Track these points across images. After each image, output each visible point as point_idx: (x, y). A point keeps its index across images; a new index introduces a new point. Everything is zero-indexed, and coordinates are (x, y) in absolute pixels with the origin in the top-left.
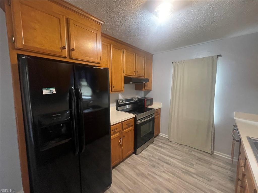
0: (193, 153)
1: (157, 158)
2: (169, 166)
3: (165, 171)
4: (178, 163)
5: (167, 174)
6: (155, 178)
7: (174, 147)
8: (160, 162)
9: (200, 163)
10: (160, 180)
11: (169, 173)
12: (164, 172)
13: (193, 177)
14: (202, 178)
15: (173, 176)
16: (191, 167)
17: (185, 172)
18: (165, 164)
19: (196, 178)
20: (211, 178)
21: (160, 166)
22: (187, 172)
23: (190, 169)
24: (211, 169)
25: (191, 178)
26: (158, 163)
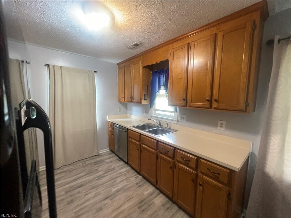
2: (84, 187)
3: (86, 193)
4: (87, 179)
5: (90, 193)
6: (86, 206)
8: (72, 193)
9: (99, 165)
10: (92, 201)
11: (90, 191)
12: (86, 195)
14: (109, 172)
15: (95, 189)
16: (98, 172)
17: (98, 179)
18: (78, 190)
19: (108, 175)
20: (113, 168)
21: (76, 195)
22: (100, 177)
23: (100, 173)
24: (108, 163)
25: (106, 178)
26: (71, 196)
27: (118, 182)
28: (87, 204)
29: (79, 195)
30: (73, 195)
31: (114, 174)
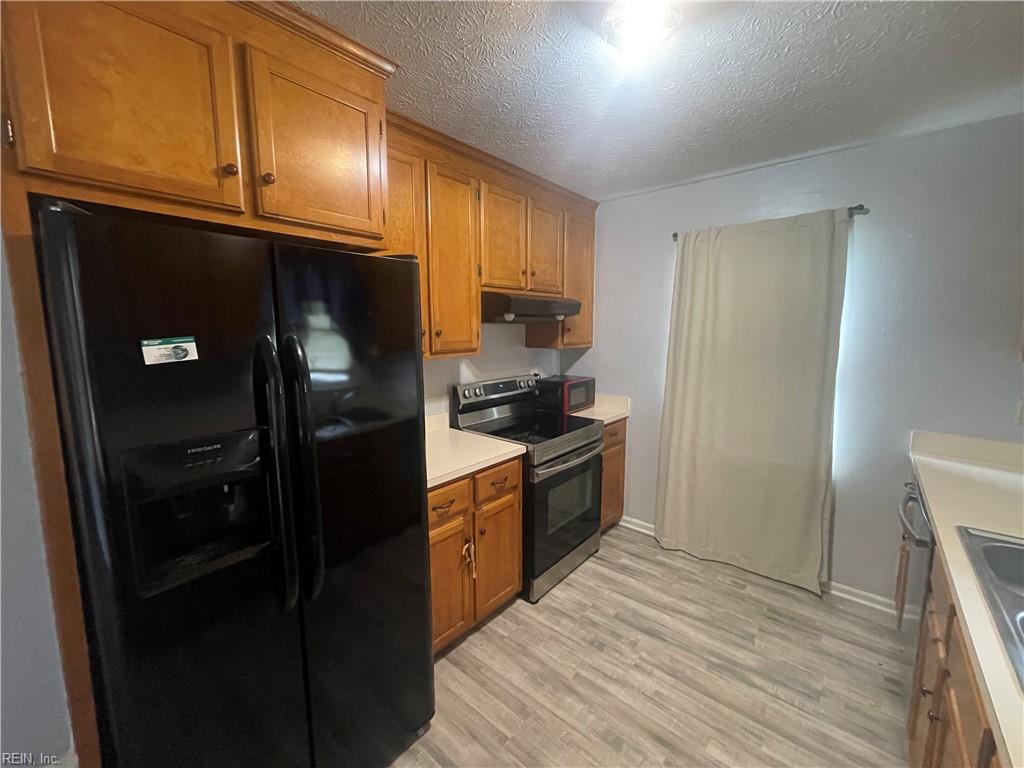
0: (749, 590)
1: (612, 612)
2: (659, 644)
3: (643, 664)
4: (692, 633)
5: (650, 674)
6: (604, 691)
7: (679, 569)
8: (622, 629)
9: (779, 630)
10: (622, 694)
11: (656, 671)
12: (637, 666)
13: (752, 685)
14: (786, 686)
15: (672, 680)
16: (743, 647)
17: (720, 666)
18: (640, 636)
19: (762, 689)
20: (819, 687)
21: (623, 643)
22: (729, 667)
23: (740, 655)
24: (819, 651)
25: (744, 688)
26: (614, 634)
27: (765, 749)
28: (613, 688)
29: (625, 649)
30: (619, 637)
31: (791, 712)
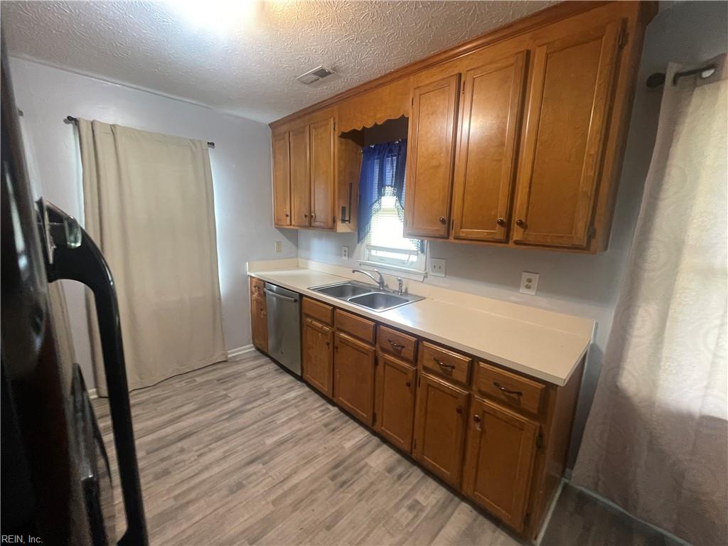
0: (199, 380)
2: (194, 438)
3: (201, 451)
4: (201, 418)
5: (210, 450)
6: (203, 482)
8: (165, 453)
9: (230, 384)
10: (216, 470)
11: (211, 447)
12: (200, 456)
13: (249, 410)
14: (258, 399)
15: (223, 441)
16: (228, 402)
17: (230, 417)
18: (180, 445)
19: (253, 408)
20: (265, 390)
21: (176, 457)
22: (234, 414)
23: (232, 405)
24: (252, 379)
25: (247, 414)
26: (163, 460)
27: (279, 422)
28: (206, 475)
29: (183, 457)
30: (169, 457)
31: (269, 404)
